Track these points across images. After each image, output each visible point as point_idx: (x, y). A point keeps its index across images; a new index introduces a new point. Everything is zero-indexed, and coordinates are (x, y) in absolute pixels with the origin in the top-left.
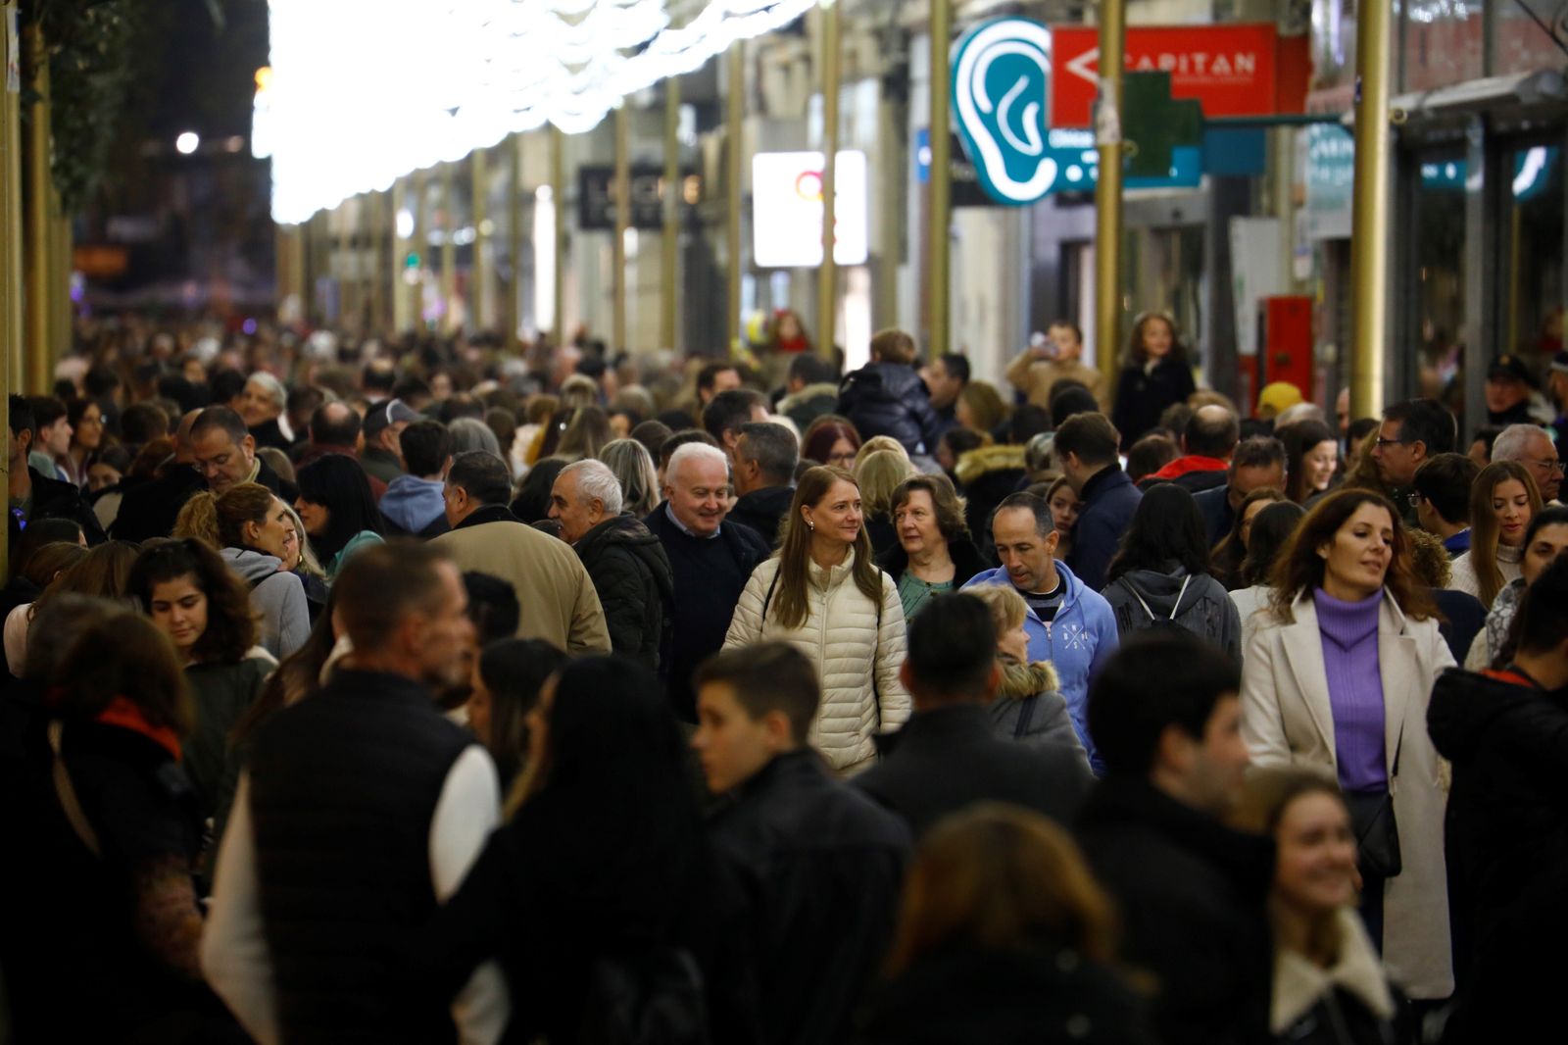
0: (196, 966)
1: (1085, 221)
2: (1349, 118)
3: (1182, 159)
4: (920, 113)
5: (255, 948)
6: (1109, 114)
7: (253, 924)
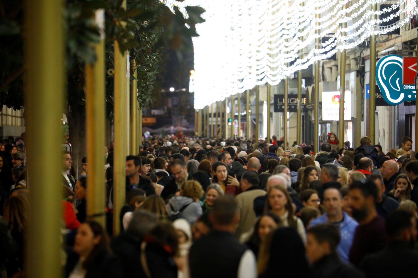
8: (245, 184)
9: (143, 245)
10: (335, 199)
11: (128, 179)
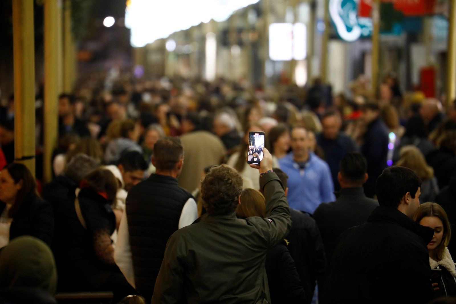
0: (113, 259)
1: (368, 46)
2: (446, 14)
3: (397, 27)
4: (320, 12)
5: (129, 254)
6: (376, 14)
7: (128, 248)
8: (187, 125)
9: (77, 191)
10: (302, 139)
11: (61, 119)
